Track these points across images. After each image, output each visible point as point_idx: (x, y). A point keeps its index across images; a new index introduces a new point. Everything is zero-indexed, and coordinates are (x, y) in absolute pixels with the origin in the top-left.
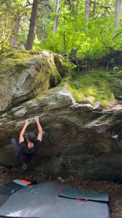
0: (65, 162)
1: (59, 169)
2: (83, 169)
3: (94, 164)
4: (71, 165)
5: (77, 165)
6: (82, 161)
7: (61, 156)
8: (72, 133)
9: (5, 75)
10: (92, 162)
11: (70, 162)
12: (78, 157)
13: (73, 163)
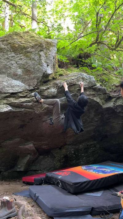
0: (68, 153)
1: (62, 162)
2: (85, 158)
3: (95, 151)
4: (74, 156)
5: (79, 155)
6: (84, 149)
7: (64, 147)
8: (90, 116)
9: (33, 49)
10: (93, 149)
11: (73, 152)
12: (81, 146)
13: (76, 153)
